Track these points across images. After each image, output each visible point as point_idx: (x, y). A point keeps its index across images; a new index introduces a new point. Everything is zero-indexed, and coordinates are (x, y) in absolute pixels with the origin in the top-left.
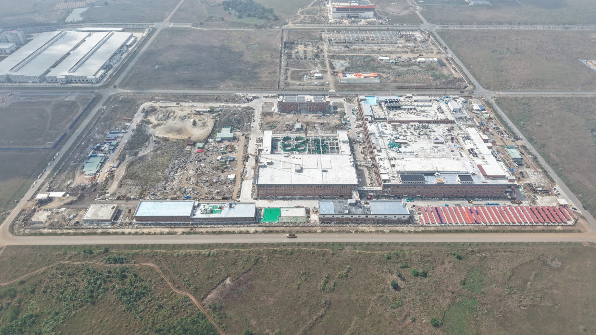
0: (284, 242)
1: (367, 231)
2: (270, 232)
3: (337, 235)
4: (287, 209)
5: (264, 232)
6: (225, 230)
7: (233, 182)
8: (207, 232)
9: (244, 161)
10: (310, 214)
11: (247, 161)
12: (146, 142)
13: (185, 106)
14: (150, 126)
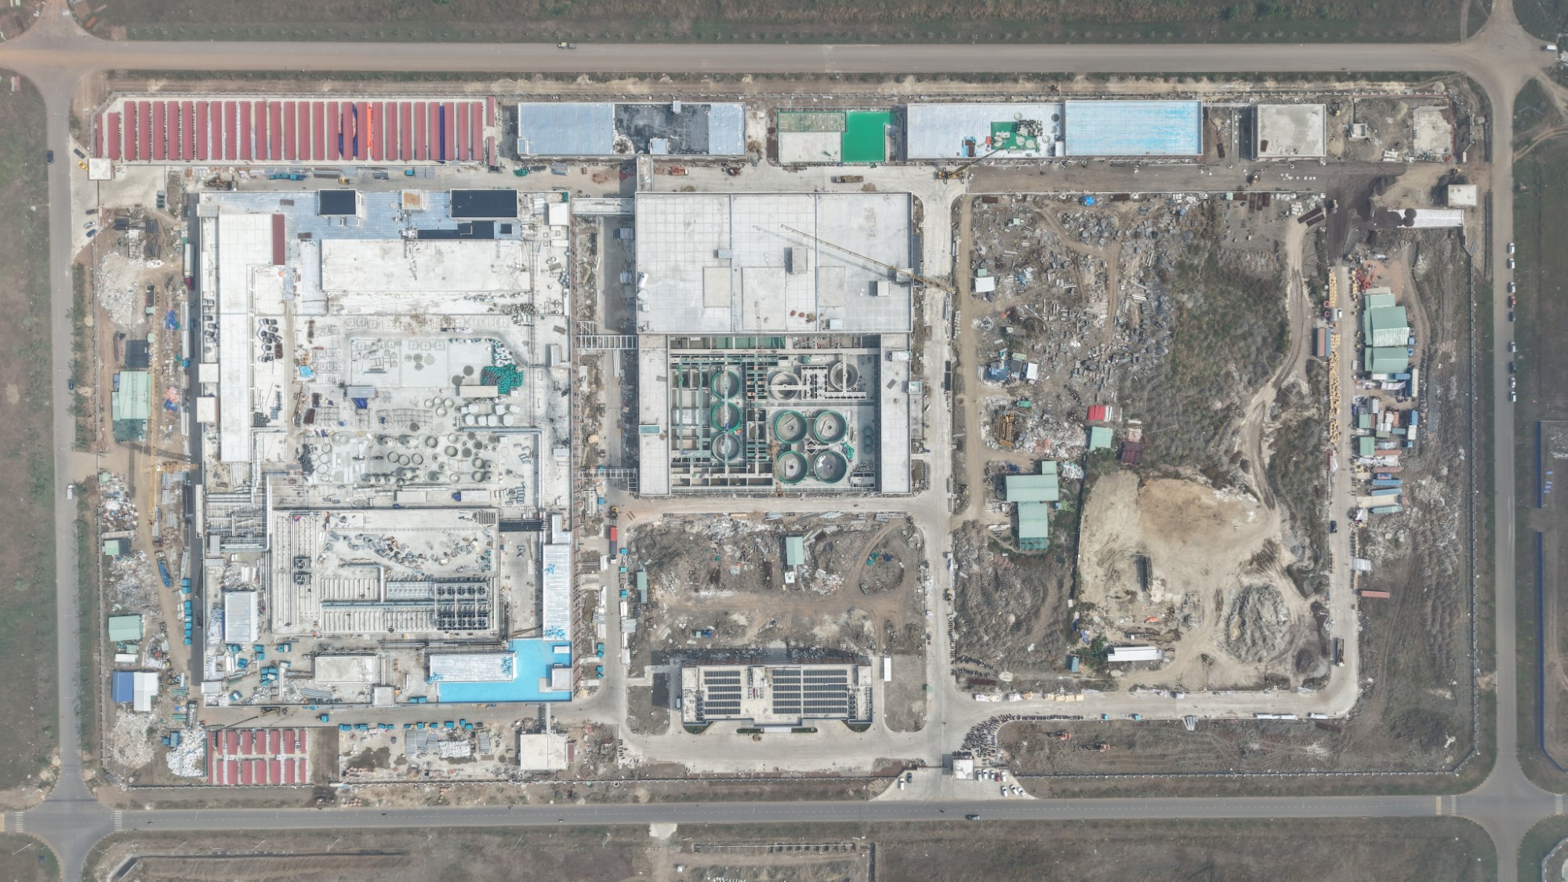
0: (830, 47)
1: (632, 80)
2: (864, 78)
3: (705, 66)
4: (825, 159)
5: (880, 78)
6: (974, 85)
7: (976, 263)
8: (1016, 80)
9: (958, 364)
10: (769, 140)
11: (948, 364)
12: (1273, 458)
13: (1200, 690)
14: (1286, 557)
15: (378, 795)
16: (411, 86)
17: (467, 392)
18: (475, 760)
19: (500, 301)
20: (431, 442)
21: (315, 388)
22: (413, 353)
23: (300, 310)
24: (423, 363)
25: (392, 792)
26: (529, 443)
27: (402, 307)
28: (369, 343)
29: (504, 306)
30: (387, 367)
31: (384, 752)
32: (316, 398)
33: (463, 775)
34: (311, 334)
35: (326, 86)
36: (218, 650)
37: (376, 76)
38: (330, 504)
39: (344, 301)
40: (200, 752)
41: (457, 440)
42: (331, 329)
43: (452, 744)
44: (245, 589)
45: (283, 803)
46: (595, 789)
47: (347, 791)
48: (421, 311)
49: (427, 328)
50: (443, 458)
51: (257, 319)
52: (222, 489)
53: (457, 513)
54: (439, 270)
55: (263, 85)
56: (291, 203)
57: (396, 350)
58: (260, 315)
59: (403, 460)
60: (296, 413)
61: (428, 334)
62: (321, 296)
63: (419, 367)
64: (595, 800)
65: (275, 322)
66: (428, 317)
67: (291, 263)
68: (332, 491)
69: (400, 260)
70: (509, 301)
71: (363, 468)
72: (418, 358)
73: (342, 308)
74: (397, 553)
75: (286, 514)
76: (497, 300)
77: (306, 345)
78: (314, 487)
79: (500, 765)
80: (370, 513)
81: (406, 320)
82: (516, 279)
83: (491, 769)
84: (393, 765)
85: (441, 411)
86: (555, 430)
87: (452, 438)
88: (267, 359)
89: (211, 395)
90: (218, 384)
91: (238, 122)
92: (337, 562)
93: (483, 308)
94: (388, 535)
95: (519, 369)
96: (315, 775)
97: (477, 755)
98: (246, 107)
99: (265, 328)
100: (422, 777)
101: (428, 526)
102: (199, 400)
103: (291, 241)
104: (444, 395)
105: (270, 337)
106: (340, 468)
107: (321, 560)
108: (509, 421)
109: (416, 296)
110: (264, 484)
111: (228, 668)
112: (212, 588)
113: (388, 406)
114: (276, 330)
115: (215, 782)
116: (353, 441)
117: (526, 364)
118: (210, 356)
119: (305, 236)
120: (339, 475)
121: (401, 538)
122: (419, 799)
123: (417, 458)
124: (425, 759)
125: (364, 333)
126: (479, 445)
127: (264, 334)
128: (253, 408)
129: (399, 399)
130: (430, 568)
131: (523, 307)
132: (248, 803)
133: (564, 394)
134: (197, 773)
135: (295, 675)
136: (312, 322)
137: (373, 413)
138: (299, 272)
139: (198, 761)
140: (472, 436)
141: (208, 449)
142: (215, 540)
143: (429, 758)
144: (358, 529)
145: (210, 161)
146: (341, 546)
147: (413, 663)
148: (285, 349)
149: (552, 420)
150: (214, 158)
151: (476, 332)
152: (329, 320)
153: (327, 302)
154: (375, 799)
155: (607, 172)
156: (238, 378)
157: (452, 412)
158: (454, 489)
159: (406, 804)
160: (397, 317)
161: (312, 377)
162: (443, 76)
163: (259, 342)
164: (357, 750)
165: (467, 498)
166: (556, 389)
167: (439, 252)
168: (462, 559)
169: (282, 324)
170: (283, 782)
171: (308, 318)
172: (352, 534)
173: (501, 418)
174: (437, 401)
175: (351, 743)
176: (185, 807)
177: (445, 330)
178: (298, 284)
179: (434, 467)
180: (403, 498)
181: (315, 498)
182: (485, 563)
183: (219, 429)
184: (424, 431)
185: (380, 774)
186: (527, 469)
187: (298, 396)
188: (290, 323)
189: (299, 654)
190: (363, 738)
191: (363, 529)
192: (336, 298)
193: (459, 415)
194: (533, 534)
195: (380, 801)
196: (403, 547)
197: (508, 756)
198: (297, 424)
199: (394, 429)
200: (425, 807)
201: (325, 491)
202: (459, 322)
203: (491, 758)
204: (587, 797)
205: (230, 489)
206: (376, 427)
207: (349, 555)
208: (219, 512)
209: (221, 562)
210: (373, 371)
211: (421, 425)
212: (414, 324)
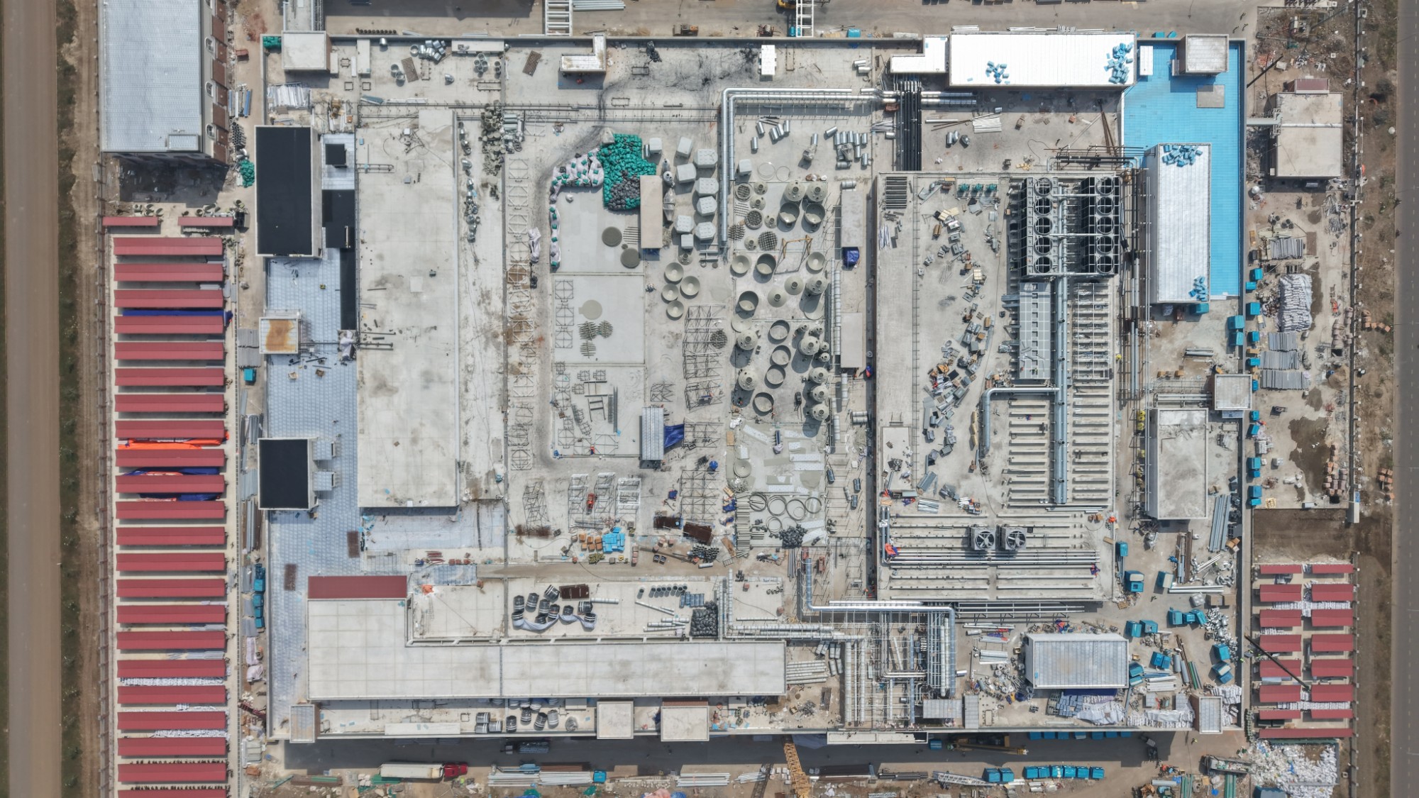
15: (1372, 440)
16: (86, 370)
17: (653, 236)
18: (1316, 266)
19: (478, 175)
20: (747, 306)
21: (644, 524)
22: (579, 341)
23: (496, 552)
24: (597, 322)
25: (1368, 415)
26: (750, 123)
27: (489, 360)
28: (559, 423)
29: (488, 170)
30: (604, 390)
31: (1297, 428)
32: (663, 522)
33: (1342, 288)
34: (543, 533)
35: (91, 525)
36: (1134, 706)
37: (69, 433)
38: (863, 496)
39: (480, 468)
40: (1293, 751)
41: (743, 260)
42: (533, 495)
43: (1290, 303)
44: (1023, 657)
45: (1384, 607)
46: (1372, 51)
47: (1365, 497)
48: (497, 326)
49: (531, 315)
50: (778, 284)
51: (513, 633)
52: (834, 699)
53: (884, 252)
54: (416, 284)
55: (89, 639)
56: (291, 570)
57: (573, 373)
58: (505, 628)
59: (780, 358)
60: (691, 559)
61: (542, 313)
62: (469, 514)
63: (606, 330)
64: (1391, 52)
65: (519, 599)
66: (510, 312)
67: (406, 568)
68: (837, 492)
69: (397, 357)
70: (477, 159)
71: (793, 434)
72: (588, 332)
73: (491, 473)
74: (962, 364)
75: (884, 573)
76: (476, 181)
77: (563, 541)
78: (830, 524)
79: (1324, 222)
80: (883, 416)
81: (515, 355)
82: (433, 135)
83: (1331, 237)
84: (1322, 414)
85: (689, 290)
86: (726, 76)
87: (739, 268)
88: (588, 612)
89: (658, 719)
90: (637, 701)
91: (157, 682)
92: (976, 479)
93: (489, 209)
94: (924, 380)
95: (607, 137)
96: (1334, 552)
97: (1308, 263)
98: (128, 669)
99: (530, 617)
100: (1342, 361)
101: (908, 306)
102: (666, 737)
103: (363, 566)
104: (659, 284)
105: (547, 609)
106: (796, 479)
107: (973, 509)
108: (707, 156)
109: (469, 333)
110: (825, 617)
111: (1169, 687)
112: (1019, 718)
113: (680, 385)
114: (534, 597)
115: (1344, 725)
116: (744, 452)
117: (598, 129)
118: (583, 721)
119: (355, 543)
120: (808, 479)
121: (931, 357)
122: (1381, 369)
123: (779, 333)
124: (1312, 356)
125: (541, 432)
126: (754, 219)
127: (542, 618)
128: (683, 638)
129: (667, 369)
130: (991, 300)
131: (488, 129)
132: (1382, 669)
133: (656, 58)
134: (1330, 756)
135: (1183, 560)
136: (520, 531)
137: (691, 417)
138: (422, 555)
139: (1308, 755)
140: (736, 233)
141: (758, 724)
142: (932, 709)
143: (1310, 348)
144: (913, 437)
145: (231, 735)
146: (946, 471)
147: (1164, 344)
148: (571, 582)
149: (706, 81)
150: (225, 727)
151: (538, 223)
152: (515, 498)
153: (480, 502)
154: (1380, 445)
155: (245, 15)
156: (625, 664)
157: (693, 269)
158: (834, 264)
159: (1390, 391)
160: (508, 370)
161: (623, 530)
162: (68, 310)
163: (558, 630)
164: (1293, 475)
165: (855, 236)
166: (645, 73)
167: (381, 284)
168: (973, 243)
169: (522, 588)
170: (1346, 606)
171: (512, 538)
172: (924, 449)
173: (703, 171)
174: (670, 296)
175: (1280, 487)
176: (1387, 779)
177: (534, 281)
178: (448, 556)
179: (793, 302)
180: (854, 357)
181: (853, 526)
182: (982, 197)
183: (723, 701)
184: (726, 321)
185: (1336, 436)
186: (801, 129)
187: (659, 557)
188: (523, 572)
189: (1145, 556)
190: (1274, 465)
191: (913, 428)
192: (474, 484)
193: (696, 256)
194: (927, 116)
195: (1384, 437)
196: (948, 352)
197: (1308, 208)
198: (710, 556)
199: (724, 377)
200: (1395, 356)
201: (837, 507)
202: (519, 254)
203: (1312, 237)
204: (1385, 66)
205: (834, 684)
206: (718, 411)
207: (963, 454)
208: (878, 705)
209: (970, 699)
210: (613, 417)
211: (713, 327)
212: (523, 338)
